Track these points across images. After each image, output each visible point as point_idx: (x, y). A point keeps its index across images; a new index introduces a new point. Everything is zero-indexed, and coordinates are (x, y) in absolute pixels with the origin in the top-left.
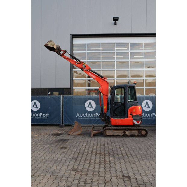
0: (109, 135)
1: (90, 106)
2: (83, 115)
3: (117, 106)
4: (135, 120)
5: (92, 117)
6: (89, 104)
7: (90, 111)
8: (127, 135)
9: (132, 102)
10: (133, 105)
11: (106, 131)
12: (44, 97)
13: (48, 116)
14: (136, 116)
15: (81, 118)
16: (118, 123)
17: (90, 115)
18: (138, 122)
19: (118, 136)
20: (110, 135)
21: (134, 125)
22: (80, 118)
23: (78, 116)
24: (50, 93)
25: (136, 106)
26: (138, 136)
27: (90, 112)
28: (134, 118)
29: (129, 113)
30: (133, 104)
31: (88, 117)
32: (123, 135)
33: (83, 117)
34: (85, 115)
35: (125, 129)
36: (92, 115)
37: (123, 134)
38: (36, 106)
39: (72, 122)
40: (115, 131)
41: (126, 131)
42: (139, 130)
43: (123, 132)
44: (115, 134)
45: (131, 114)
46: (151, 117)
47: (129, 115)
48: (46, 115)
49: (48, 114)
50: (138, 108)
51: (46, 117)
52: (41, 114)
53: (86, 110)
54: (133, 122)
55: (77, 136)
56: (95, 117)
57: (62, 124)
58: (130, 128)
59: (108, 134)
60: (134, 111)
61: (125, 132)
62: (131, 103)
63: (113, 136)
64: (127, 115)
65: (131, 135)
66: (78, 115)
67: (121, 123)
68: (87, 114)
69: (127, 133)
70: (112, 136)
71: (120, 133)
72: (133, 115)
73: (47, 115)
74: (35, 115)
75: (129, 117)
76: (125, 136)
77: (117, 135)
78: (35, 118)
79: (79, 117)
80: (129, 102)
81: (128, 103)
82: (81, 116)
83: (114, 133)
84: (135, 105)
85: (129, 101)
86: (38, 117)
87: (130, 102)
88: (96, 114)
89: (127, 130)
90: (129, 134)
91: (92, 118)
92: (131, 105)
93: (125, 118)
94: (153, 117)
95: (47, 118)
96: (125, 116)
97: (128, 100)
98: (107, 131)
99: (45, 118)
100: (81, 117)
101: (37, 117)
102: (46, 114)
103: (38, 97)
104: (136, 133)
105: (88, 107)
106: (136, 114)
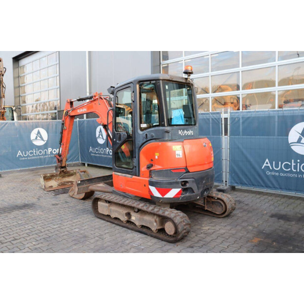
4: (152, 184)
8: (134, 224)
14: (159, 172)
16: (122, 187)
19: (116, 221)
20: (103, 215)
21: (151, 200)
25: (161, 143)
28: (155, 179)
30: (152, 136)
32: (125, 222)
37: (126, 218)
41: (132, 213)
43: (126, 214)
44: (113, 216)
45: (148, 166)
47: (143, 169)
52: (107, 150)
54: (149, 189)
59: (100, 210)
60: (156, 157)
62: (145, 132)
63: (108, 218)
65: (143, 226)
67: (127, 188)
69: (134, 218)
71: (121, 214)
74: (102, 151)
75: (141, 173)
77: (116, 218)
80: (142, 129)
81: (140, 132)
83: (111, 211)
84: (157, 139)
85: (143, 126)
87: (145, 129)
89: (137, 210)
90: (138, 223)
92: (147, 139)
93: (134, 177)
97: (141, 123)
101: (103, 154)
104: (153, 223)
106: (159, 165)
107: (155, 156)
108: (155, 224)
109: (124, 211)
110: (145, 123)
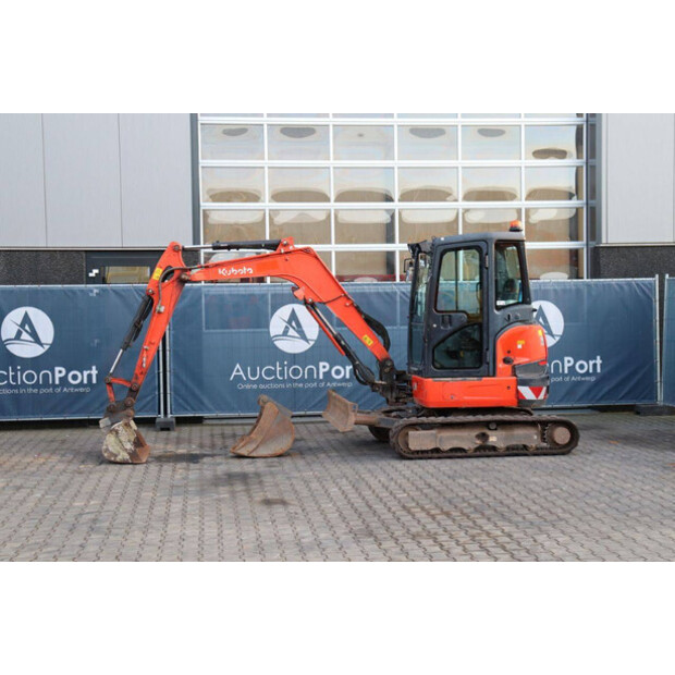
0: (417, 452)
1: (291, 332)
2: (261, 372)
3: (449, 328)
4: (524, 383)
5: (302, 380)
6: (289, 322)
7: (294, 355)
8: (494, 448)
9: (512, 309)
10: (517, 320)
11: (407, 434)
12: (73, 292)
13: (94, 381)
14: (527, 367)
15: (255, 386)
16: (456, 398)
17: (296, 372)
18: (537, 392)
19: (457, 453)
20: (423, 452)
21: (522, 406)
22: (248, 386)
23: (238, 378)
24: (96, 271)
25: (527, 326)
26: (539, 452)
27: (294, 358)
28: (521, 376)
29: (500, 355)
30: (516, 317)
31: (284, 381)
32: (477, 449)
33: (261, 380)
34: (269, 373)
35: (487, 424)
36: (304, 373)
37: (479, 442)
38: (34, 334)
39: (210, 406)
40: (446, 434)
41: (489, 432)
42: (544, 423)
43: (478, 437)
44: (446, 447)
45: (506, 361)
46: (559, 375)
47: (500, 365)
48: (83, 377)
49: (94, 372)
50: (536, 332)
51: (84, 386)
52: (60, 372)
53: (276, 348)
54: (518, 391)
55: (276, 459)
56: (319, 381)
57: (162, 415)
58: (507, 417)
59: (414, 445)
60: (520, 347)
61: (484, 437)
62: (508, 311)
63: (436, 453)
64: (491, 364)
65: (508, 448)
66: (238, 370)
67: (466, 398)
68: (282, 365)
69: (494, 438)
70: (430, 455)
71: (467, 439)
72: (515, 363)
73: (90, 376)
74: (30, 377)
75: (498, 372)
76: (485, 451)
77: (452, 450)
78: (30, 390)
79: (244, 382)
80: (498, 308)
81: (496, 312)
82: (254, 375)
83: (440, 440)
84: (523, 321)
85: (501, 303)
86: (46, 384)
87: (503, 308)
88: (321, 364)
89: (494, 427)
90: (501, 445)
91: (301, 385)
92: (509, 321)
93: (484, 379)
94: (566, 375)
95: (88, 390)
96: (484, 367)
97: (496, 300)
98: (411, 433)
99: (81, 390)
100: (254, 382)
101: (36, 385)
102: (86, 373)
103: (43, 291)
104: (531, 437)
105: (285, 333)
106: (526, 357)
107: (516, 345)
108: (535, 437)
109: (473, 433)
110: (503, 299)
